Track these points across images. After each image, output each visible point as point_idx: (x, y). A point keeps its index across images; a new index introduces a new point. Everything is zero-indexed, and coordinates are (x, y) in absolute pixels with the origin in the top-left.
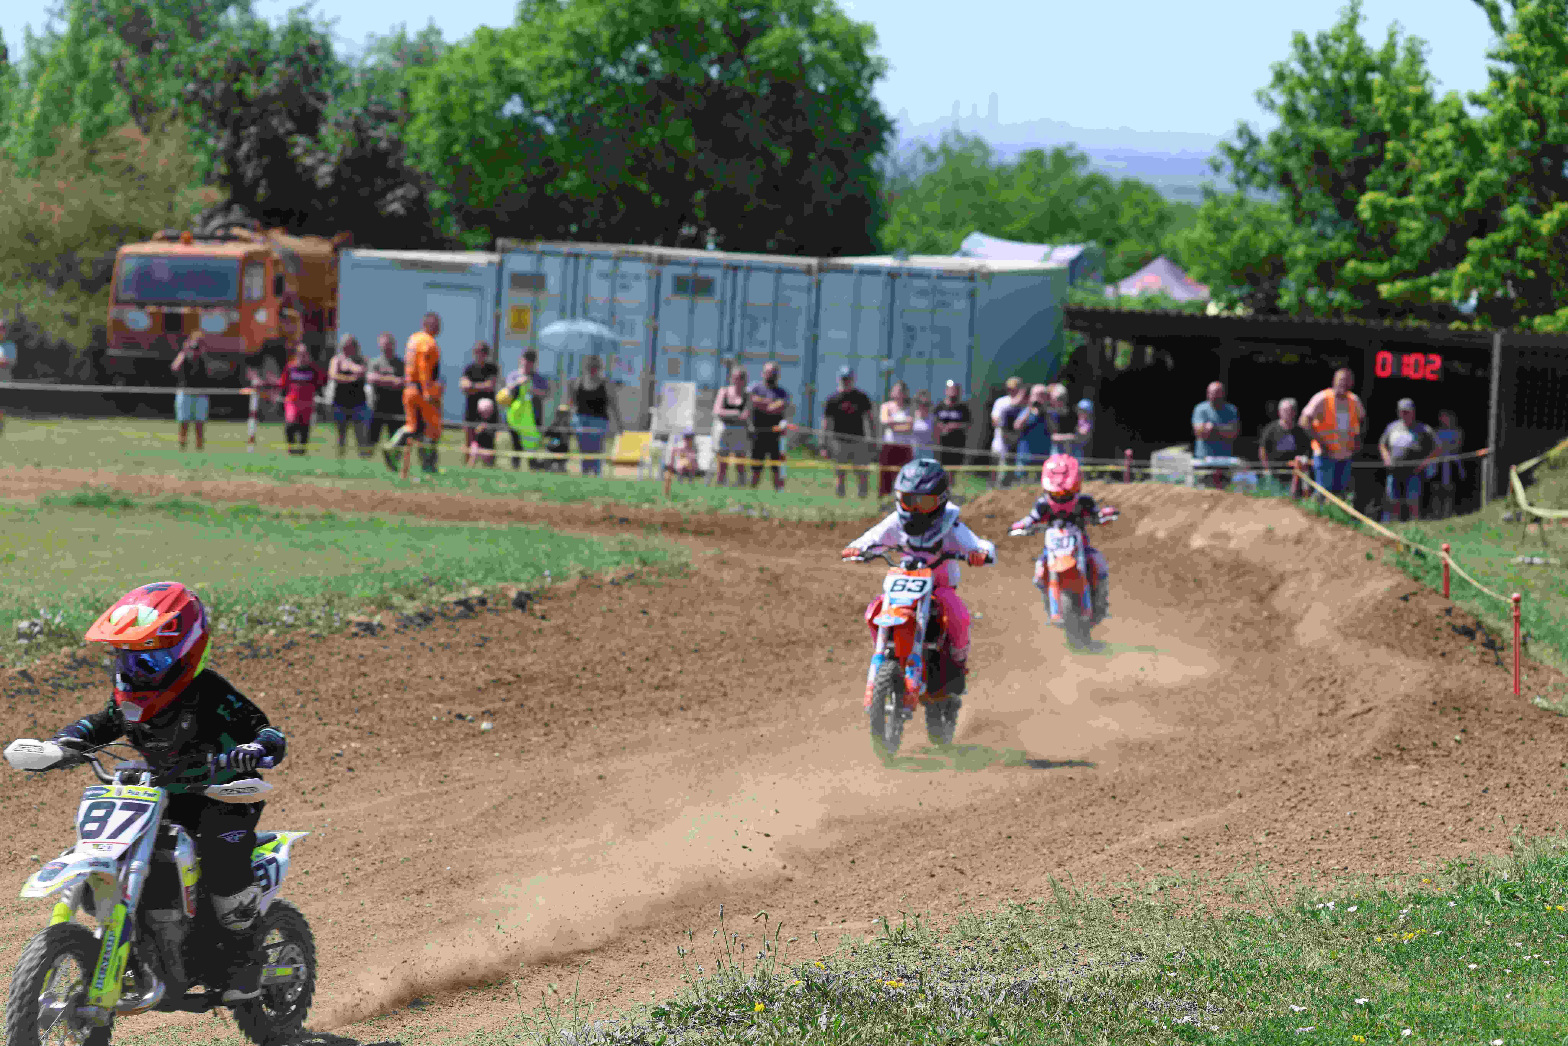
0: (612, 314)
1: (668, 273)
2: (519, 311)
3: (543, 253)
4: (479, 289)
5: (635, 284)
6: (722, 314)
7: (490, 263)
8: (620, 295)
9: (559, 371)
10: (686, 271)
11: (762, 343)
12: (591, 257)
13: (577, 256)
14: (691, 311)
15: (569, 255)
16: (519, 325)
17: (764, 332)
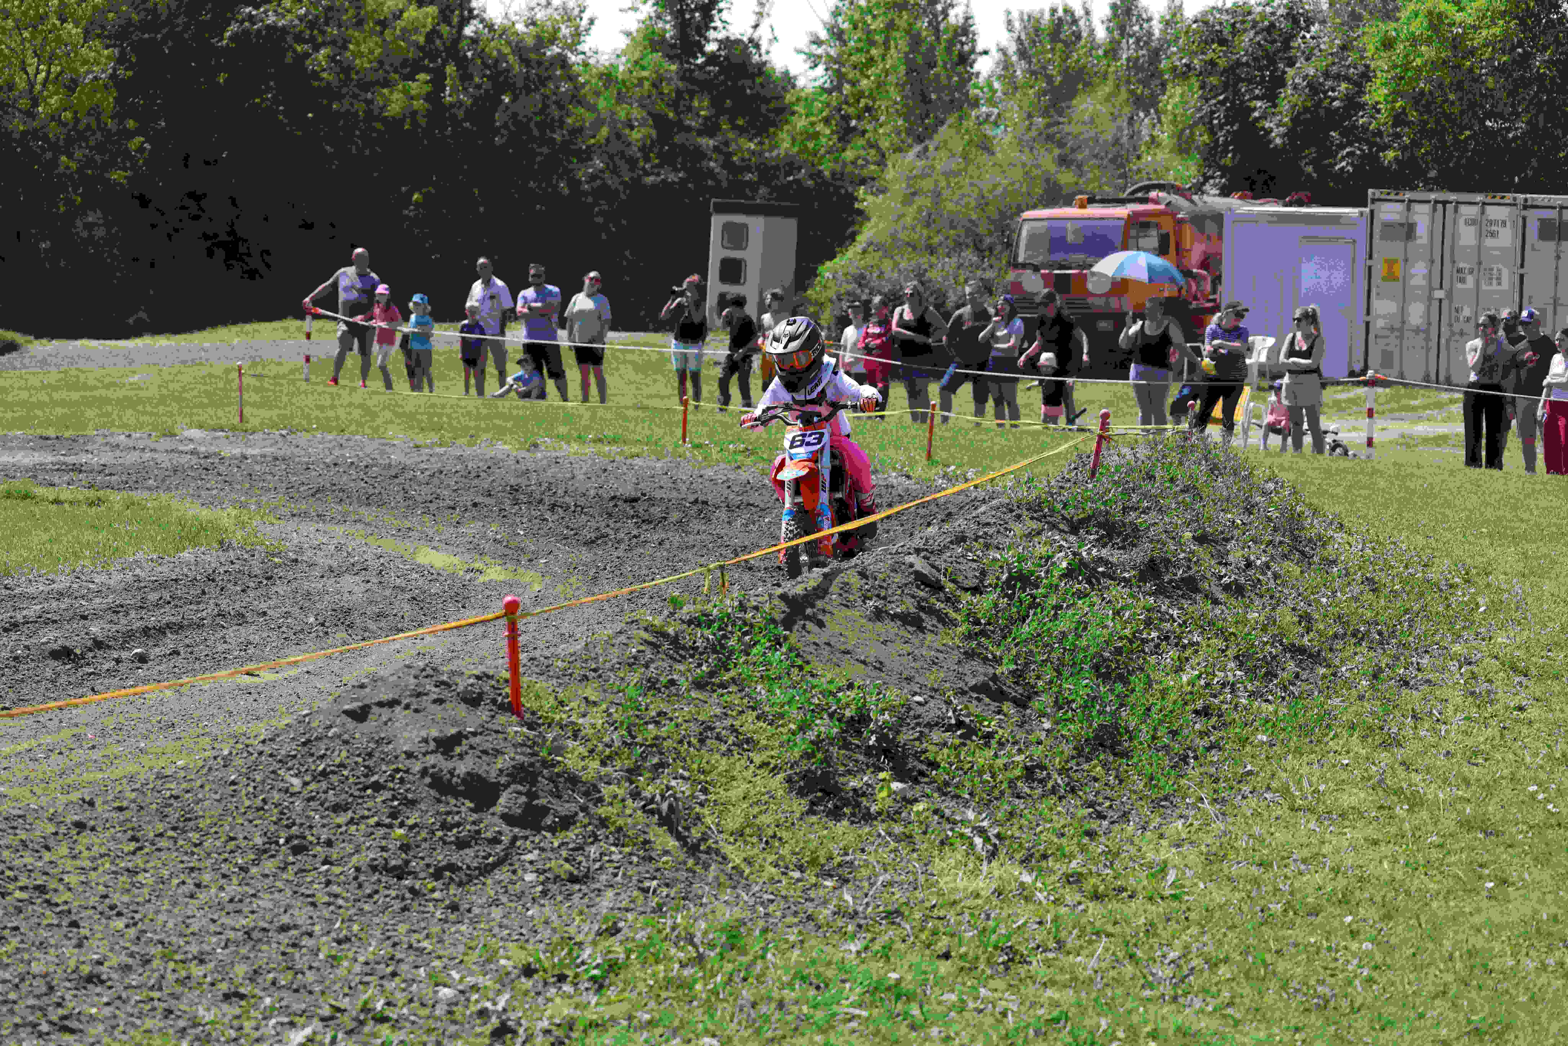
0: (1480, 263)
1: (1533, 216)
2: (1390, 263)
3: (1410, 201)
4: (1352, 240)
5: (1501, 230)
7: (1361, 214)
8: (1489, 242)
10: (1553, 214)
12: (1458, 203)
13: (1445, 203)
14: (1558, 257)
15: (1437, 202)
16: (1391, 277)
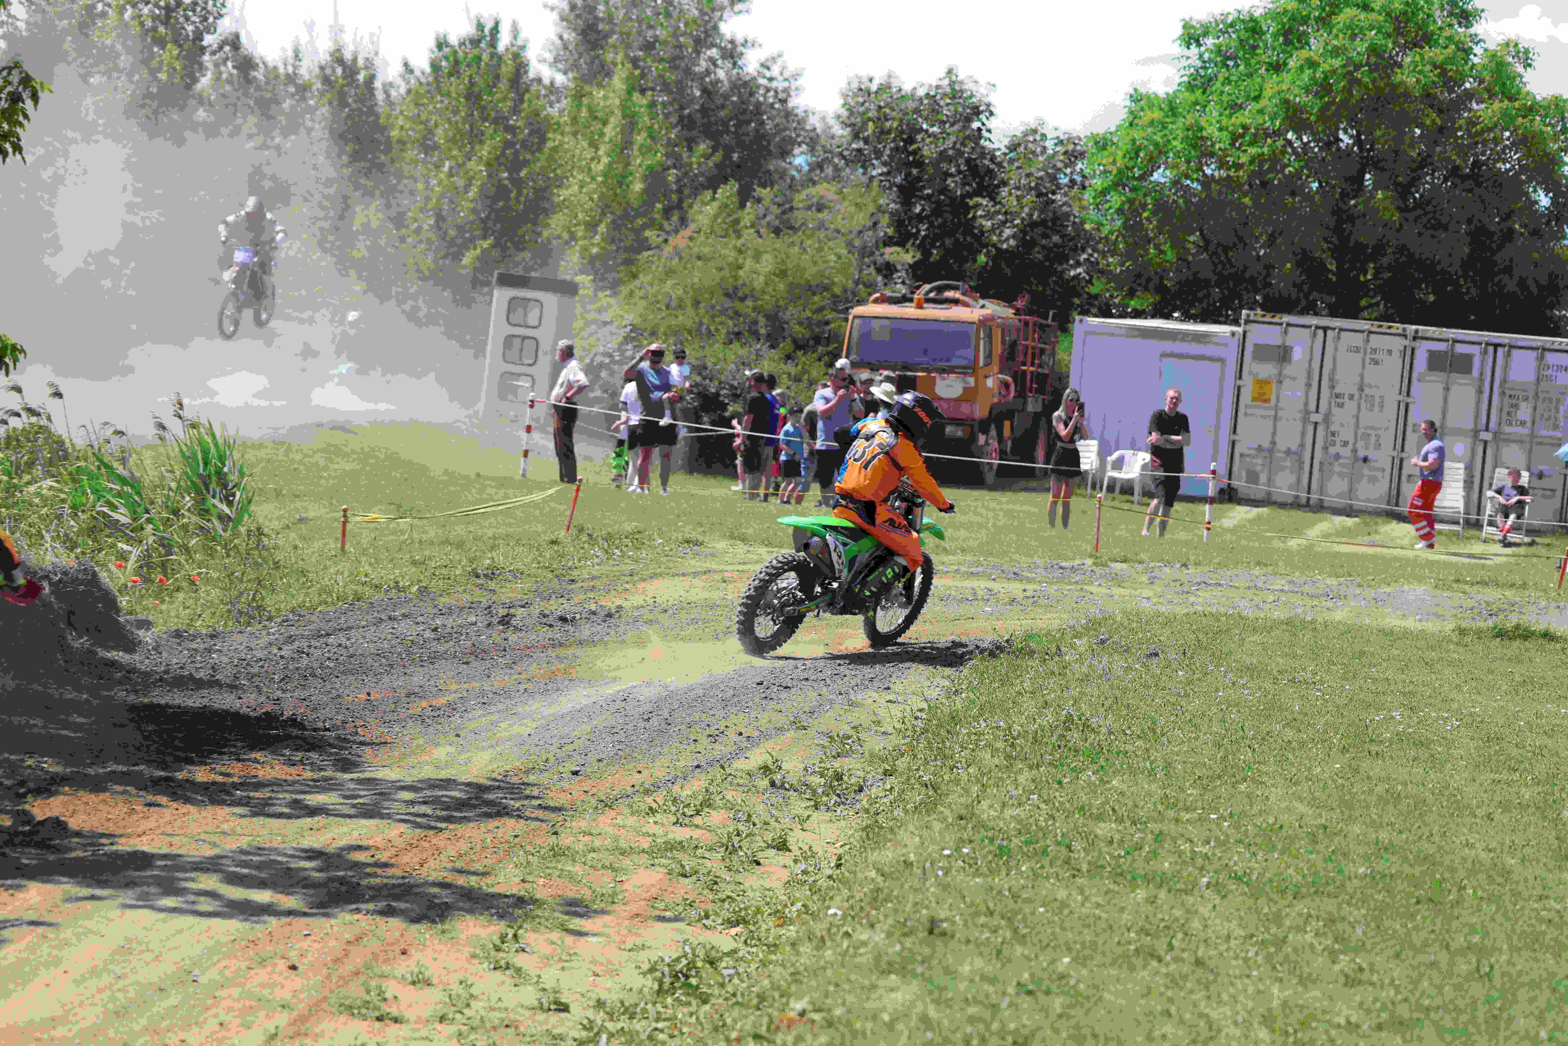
0: (1361, 389)
1: (1422, 348)
2: (1262, 384)
3: (1290, 325)
4: (1222, 360)
5: (1387, 359)
6: (1480, 391)
7: (1233, 334)
9: (1302, 445)
10: (1442, 347)
11: (1523, 423)
12: (1341, 330)
13: (1325, 329)
14: (1447, 389)
15: (1317, 327)
16: (1262, 398)
17: (1524, 412)
